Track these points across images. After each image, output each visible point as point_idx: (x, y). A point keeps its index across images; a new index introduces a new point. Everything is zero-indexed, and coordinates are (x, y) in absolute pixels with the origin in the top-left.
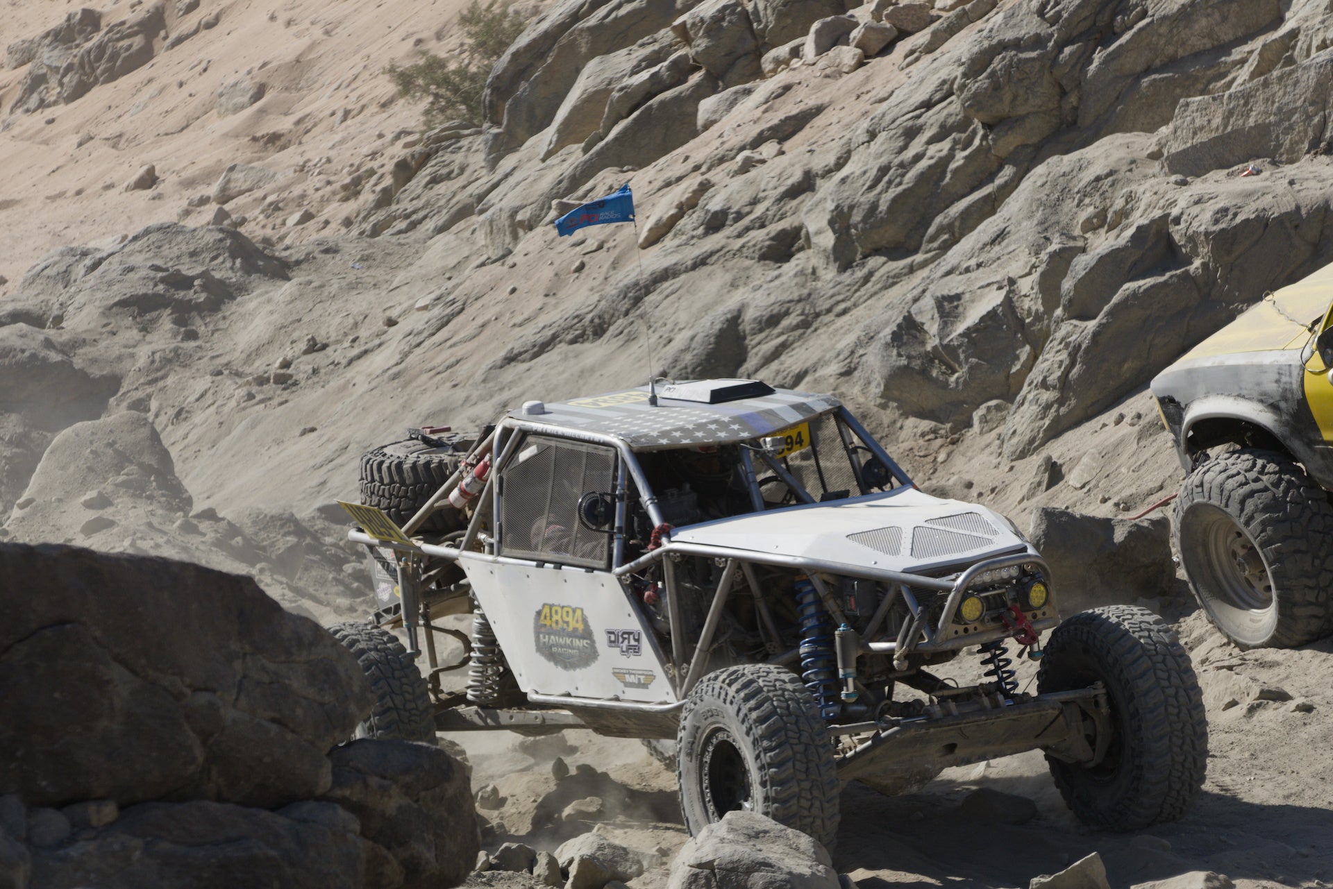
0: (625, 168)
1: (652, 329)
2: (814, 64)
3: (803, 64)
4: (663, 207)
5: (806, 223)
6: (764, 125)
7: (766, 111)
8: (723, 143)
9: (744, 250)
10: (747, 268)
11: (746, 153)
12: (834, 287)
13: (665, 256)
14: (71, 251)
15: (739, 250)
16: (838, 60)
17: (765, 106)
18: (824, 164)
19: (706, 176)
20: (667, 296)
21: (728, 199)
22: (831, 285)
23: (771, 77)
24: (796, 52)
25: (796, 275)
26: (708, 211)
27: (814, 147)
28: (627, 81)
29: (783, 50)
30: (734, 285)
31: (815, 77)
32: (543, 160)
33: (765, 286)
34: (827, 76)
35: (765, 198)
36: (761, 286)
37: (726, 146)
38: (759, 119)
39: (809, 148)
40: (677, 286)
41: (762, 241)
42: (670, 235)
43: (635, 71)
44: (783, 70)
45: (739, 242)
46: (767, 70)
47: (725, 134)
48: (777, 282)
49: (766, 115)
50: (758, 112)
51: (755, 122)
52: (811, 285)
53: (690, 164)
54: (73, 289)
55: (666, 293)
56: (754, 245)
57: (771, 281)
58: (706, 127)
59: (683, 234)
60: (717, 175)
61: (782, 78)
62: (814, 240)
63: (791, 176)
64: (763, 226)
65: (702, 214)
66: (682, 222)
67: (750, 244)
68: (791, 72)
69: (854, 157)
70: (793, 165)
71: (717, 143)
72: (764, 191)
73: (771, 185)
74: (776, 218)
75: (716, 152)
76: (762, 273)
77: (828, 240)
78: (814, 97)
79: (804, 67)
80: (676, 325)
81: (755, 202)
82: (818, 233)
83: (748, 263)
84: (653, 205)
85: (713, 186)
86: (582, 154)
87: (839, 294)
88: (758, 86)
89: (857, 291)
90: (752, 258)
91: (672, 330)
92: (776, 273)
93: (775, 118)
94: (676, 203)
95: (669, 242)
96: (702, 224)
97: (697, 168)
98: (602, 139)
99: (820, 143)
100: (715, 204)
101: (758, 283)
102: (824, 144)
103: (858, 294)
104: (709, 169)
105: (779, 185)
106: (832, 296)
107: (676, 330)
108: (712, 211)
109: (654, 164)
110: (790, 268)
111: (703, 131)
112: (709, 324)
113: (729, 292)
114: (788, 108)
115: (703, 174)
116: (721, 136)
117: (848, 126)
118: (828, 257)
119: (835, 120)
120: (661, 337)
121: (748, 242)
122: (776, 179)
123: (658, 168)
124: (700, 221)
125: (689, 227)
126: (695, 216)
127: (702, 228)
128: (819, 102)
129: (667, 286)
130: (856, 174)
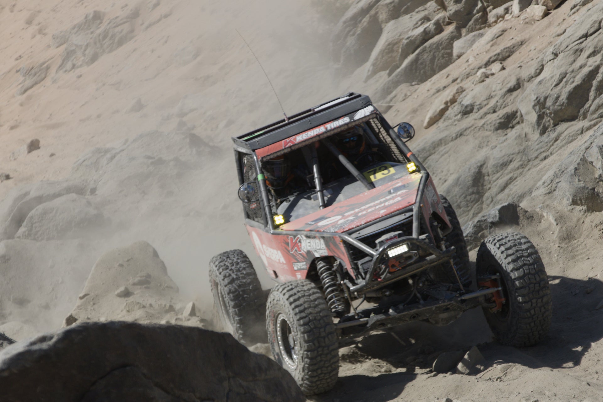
0: (413, 83)
1: (435, 175)
2: (518, 17)
3: (512, 17)
4: (437, 105)
5: (520, 108)
6: (492, 54)
7: (492, 46)
8: (469, 65)
9: (485, 126)
10: (487, 137)
11: (483, 70)
12: (538, 144)
13: (440, 132)
14: (98, 151)
15: (482, 126)
16: (532, 14)
17: (492, 43)
18: (528, 74)
19: (461, 85)
20: (443, 155)
21: (474, 97)
22: (537, 143)
23: (494, 26)
24: (507, 10)
25: (516, 139)
26: (463, 105)
27: (521, 64)
28: (411, 33)
29: (500, 10)
30: (480, 147)
31: (519, 24)
32: (366, 81)
33: (498, 146)
34: (527, 23)
35: (496, 95)
36: (496, 146)
37: (471, 67)
38: (489, 50)
39: (519, 65)
40: (447, 149)
41: (495, 120)
42: (442, 120)
43: (416, 27)
44: (501, 21)
45: (483, 121)
46: (491, 22)
47: (470, 60)
48: (505, 144)
49: (493, 47)
50: (488, 46)
51: (486, 52)
52: (525, 144)
53: (450, 79)
54: (101, 172)
55: (442, 153)
56: (490, 123)
57: (502, 143)
58: (459, 57)
59: (449, 119)
60: (467, 84)
61: (500, 26)
62: (525, 118)
63: (510, 82)
64: (495, 112)
65: (460, 107)
66: (448, 113)
67: (489, 122)
68: (506, 22)
69: (546, 69)
70: (510, 76)
71: (466, 65)
72: (494, 91)
73: (498, 88)
74: (502, 107)
75: (465, 71)
76: (497, 139)
77: (533, 117)
78: (520, 35)
79: (513, 19)
80: (448, 171)
81: (490, 97)
82: (527, 113)
83: (488, 133)
84: (431, 103)
85: (464, 91)
86: (387, 76)
87: (541, 148)
88: (487, 31)
89: (551, 146)
90: (491, 131)
91: (446, 175)
92: (505, 138)
93: (498, 49)
94: (444, 101)
95: (441, 124)
96: (460, 112)
97: (454, 81)
98: (398, 68)
99: (525, 62)
100: (467, 101)
101: (494, 144)
102: (528, 62)
103: (553, 147)
104: (462, 80)
105: (503, 88)
106: (537, 150)
107: (449, 174)
108: (465, 105)
109: (430, 80)
110: (512, 134)
111: (457, 59)
112: (467, 169)
113: (478, 151)
114: (505, 43)
115: (458, 84)
116: (467, 61)
117: (540, 51)
118: (533, 127)
119: (533, 48)
120: (440, 179)
121: (487, 121)
122: (501, 84)
123: (432, 82)
124: (459, 111)
125: (453, 115)
126: (455, 108)
127: (460, 115)
128: (523, 38)
129: (442, 149)
130: (547, 78)
